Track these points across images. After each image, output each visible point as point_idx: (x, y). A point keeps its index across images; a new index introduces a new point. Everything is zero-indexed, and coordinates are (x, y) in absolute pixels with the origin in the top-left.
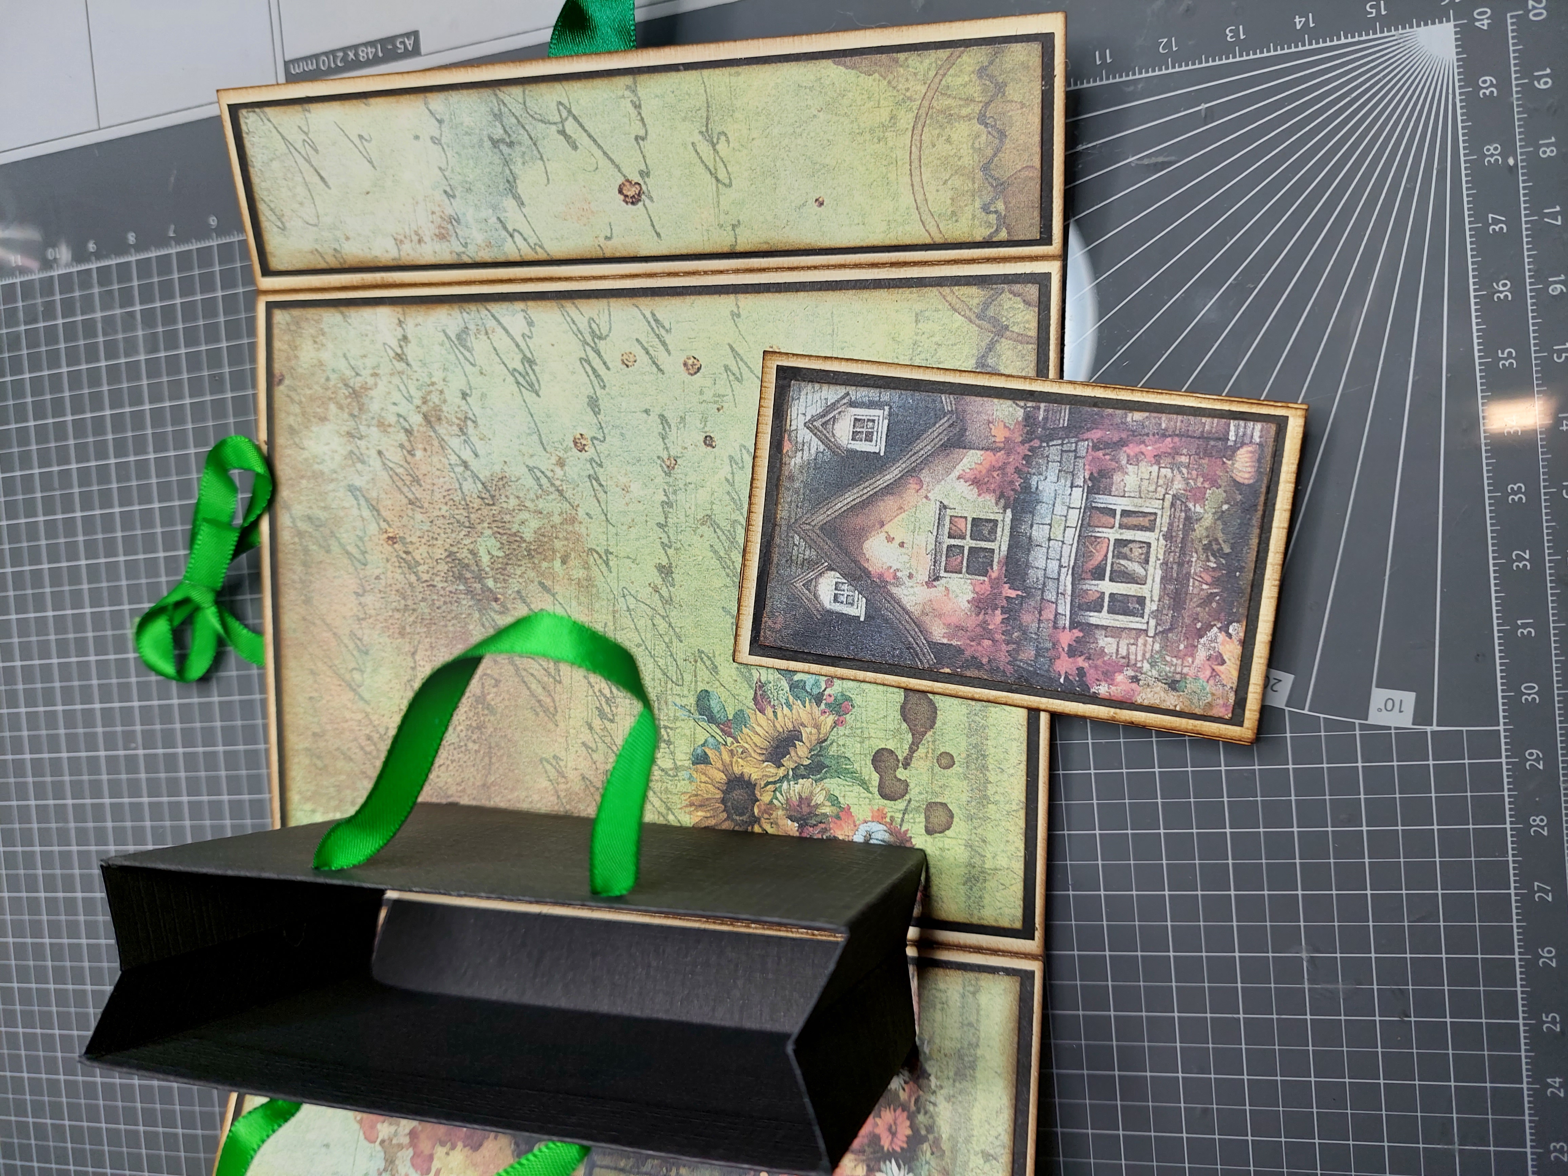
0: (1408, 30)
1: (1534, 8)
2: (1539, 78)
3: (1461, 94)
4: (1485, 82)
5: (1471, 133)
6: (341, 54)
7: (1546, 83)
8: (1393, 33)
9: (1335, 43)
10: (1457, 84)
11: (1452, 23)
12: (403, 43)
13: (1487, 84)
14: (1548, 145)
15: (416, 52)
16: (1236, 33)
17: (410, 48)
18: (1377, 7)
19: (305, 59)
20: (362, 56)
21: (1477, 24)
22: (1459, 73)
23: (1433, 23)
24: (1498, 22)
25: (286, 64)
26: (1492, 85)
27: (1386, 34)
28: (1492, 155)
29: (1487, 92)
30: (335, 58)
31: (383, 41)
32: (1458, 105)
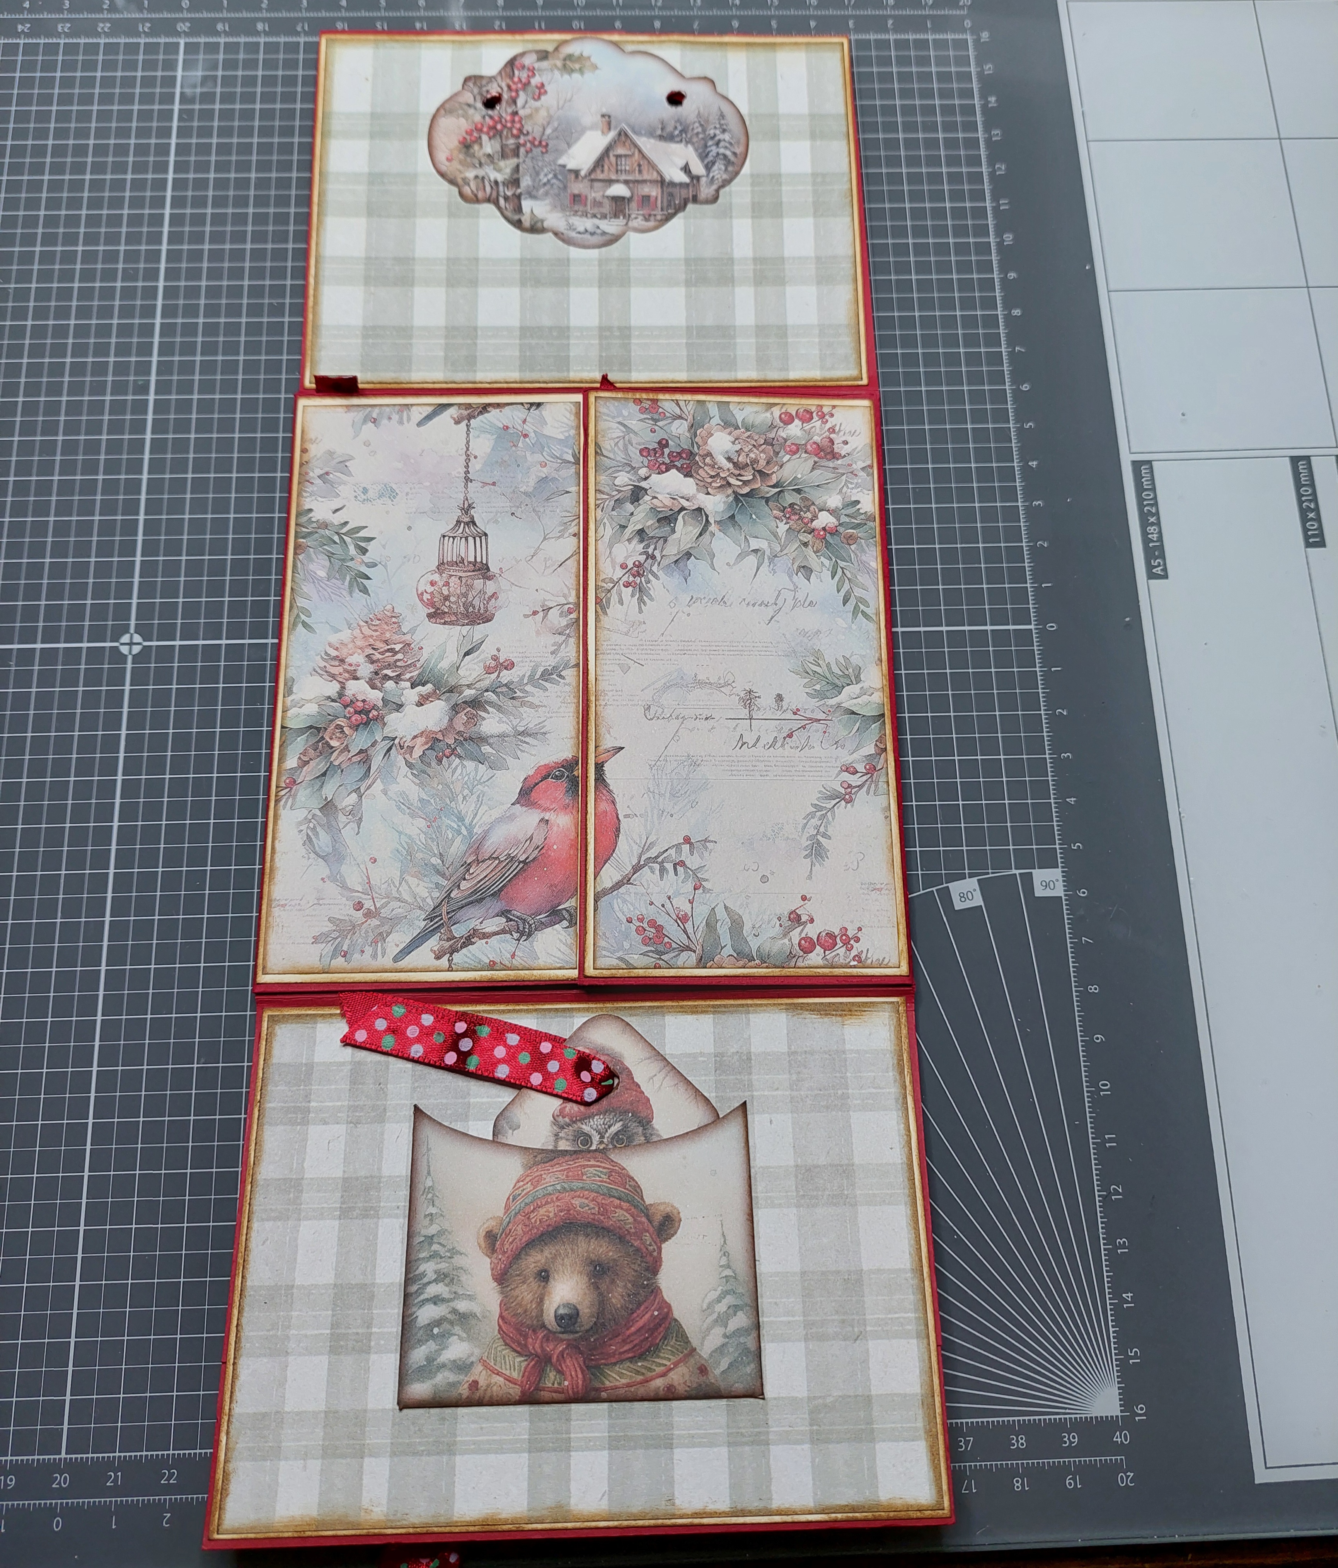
0: (1117, 1380)
1: (1128, 1477)
2: (1074, 1479)
3: (1066, 1419)
4: (1074, 1437)
5: (1036, 1425)
6: (1154, 511)
7: (1070, 1484)
8: (1116, 1368)
9: (1110, 1324)
10: (1073, 1416)
11: (1119, 1414)
12: (1159, 565)
13: (1072, 1439)
14: (1023, 1484)
15: (1151, 576)
16: (1123, 1246)
17: (1155, 570)
18: (1136, 1357)
19: (1153, 479)
20: (1151, 529)
21: (1118, 1433)
22: (1081, 1418)
23: (1120, 1400)
24: (1119, 1449)
25: (1149, 462)
26: (1071, 1443)
27: (1114, 1363)
28: (1017, 1441)
29: (1066, 1439)
30: (1151, 505)
31: (1161, 548)
32: (1058, 1417)
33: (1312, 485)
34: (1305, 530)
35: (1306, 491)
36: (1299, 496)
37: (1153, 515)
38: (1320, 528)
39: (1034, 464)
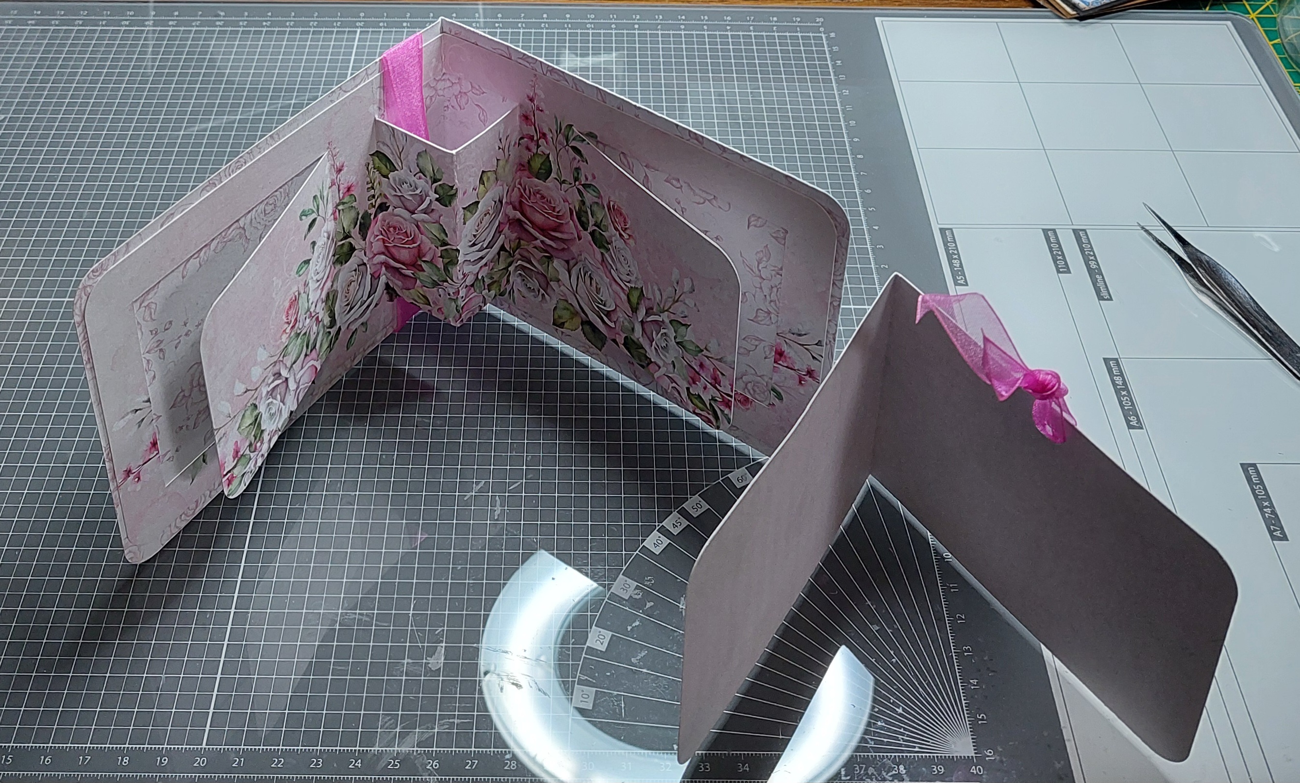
0: (970, 733)
3: (933, 757)
4: (941, 768)
6: (956, 252)
8: (968, 726)
9: (963, 698)
10: (939, 755)
11: (974, 755)
12: (962, 279)
13: (939, 770)
15: (957, 284)
16: (967, 651)
17: (959, 282)
18: (982, 720)
19: (953, 237)
20: (954, 262)
21: (974, 767)
22: (945, 757)
23: (974, 746)
25: (951, 229)
26: (939, 772)
27: (968, 723)
28: (899, 769)
29: (935, 769)
30: (954, 250)
31: (962, 271)
32: (927, 755)
33: (1058, 243)
34: (1056, 265)
35: (1055, 246)
36: (1050, 249)
37: (955, 254)
38: (1066, 264)
39: (876, 228)
